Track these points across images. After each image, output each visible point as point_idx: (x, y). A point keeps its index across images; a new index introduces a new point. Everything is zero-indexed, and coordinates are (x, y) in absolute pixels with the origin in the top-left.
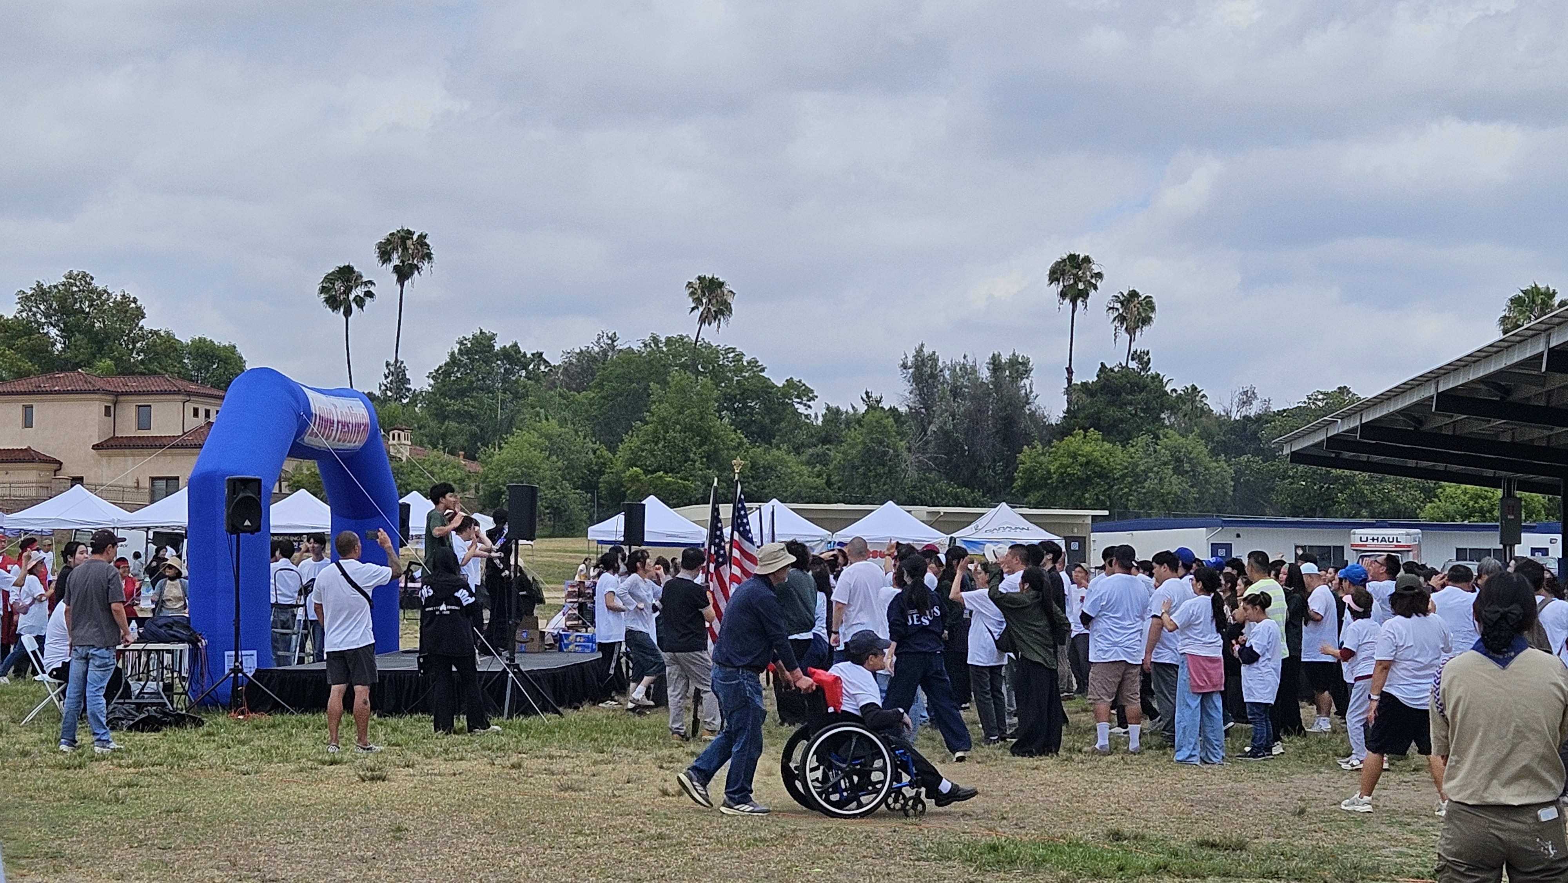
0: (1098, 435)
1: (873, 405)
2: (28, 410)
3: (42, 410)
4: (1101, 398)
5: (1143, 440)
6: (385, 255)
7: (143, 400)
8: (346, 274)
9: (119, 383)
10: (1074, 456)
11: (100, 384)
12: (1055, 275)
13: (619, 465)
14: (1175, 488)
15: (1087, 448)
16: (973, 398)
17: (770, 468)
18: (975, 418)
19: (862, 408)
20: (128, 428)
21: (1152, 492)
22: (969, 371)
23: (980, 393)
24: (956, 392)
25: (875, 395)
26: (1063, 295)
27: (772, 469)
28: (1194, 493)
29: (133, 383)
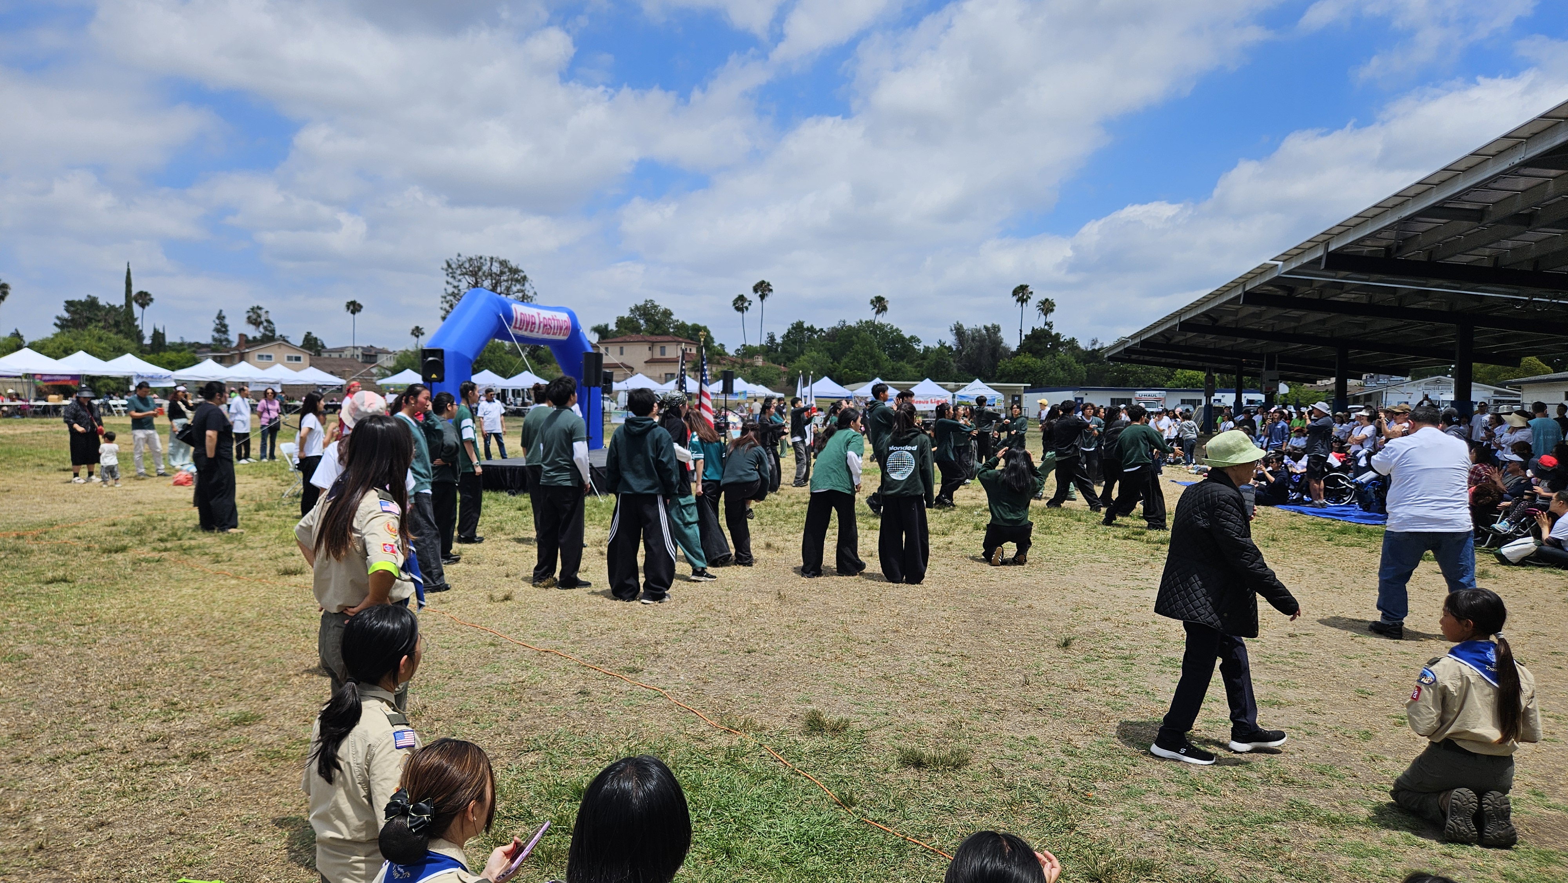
0: (1030, 355)
1: (942, 345)
2: (621, 348)
3: (627, 348)
4: (1032, 341)
5: (1048, 357)
6: (755, 290)
7: (663, 344)
8: (741, 298)
9: (654, 338)
10: (1020, 363)
11: (647, 339)
12: (1015, 293)
13: (841, 367)
14: (1062, 376)
15: (1026, 360)
16: (979, 341)
17: (899, 369)
18: (981, 348)
19: (938, 346)
20: (657, 355)
21: (1052, 378)
22: (979, 331)
23: (982, 340)
24: (973, 339)
25: (943, 341)
26: (1018, 301)
27: (900, 369)
28: (1069, 379)
29: (659, 338)
